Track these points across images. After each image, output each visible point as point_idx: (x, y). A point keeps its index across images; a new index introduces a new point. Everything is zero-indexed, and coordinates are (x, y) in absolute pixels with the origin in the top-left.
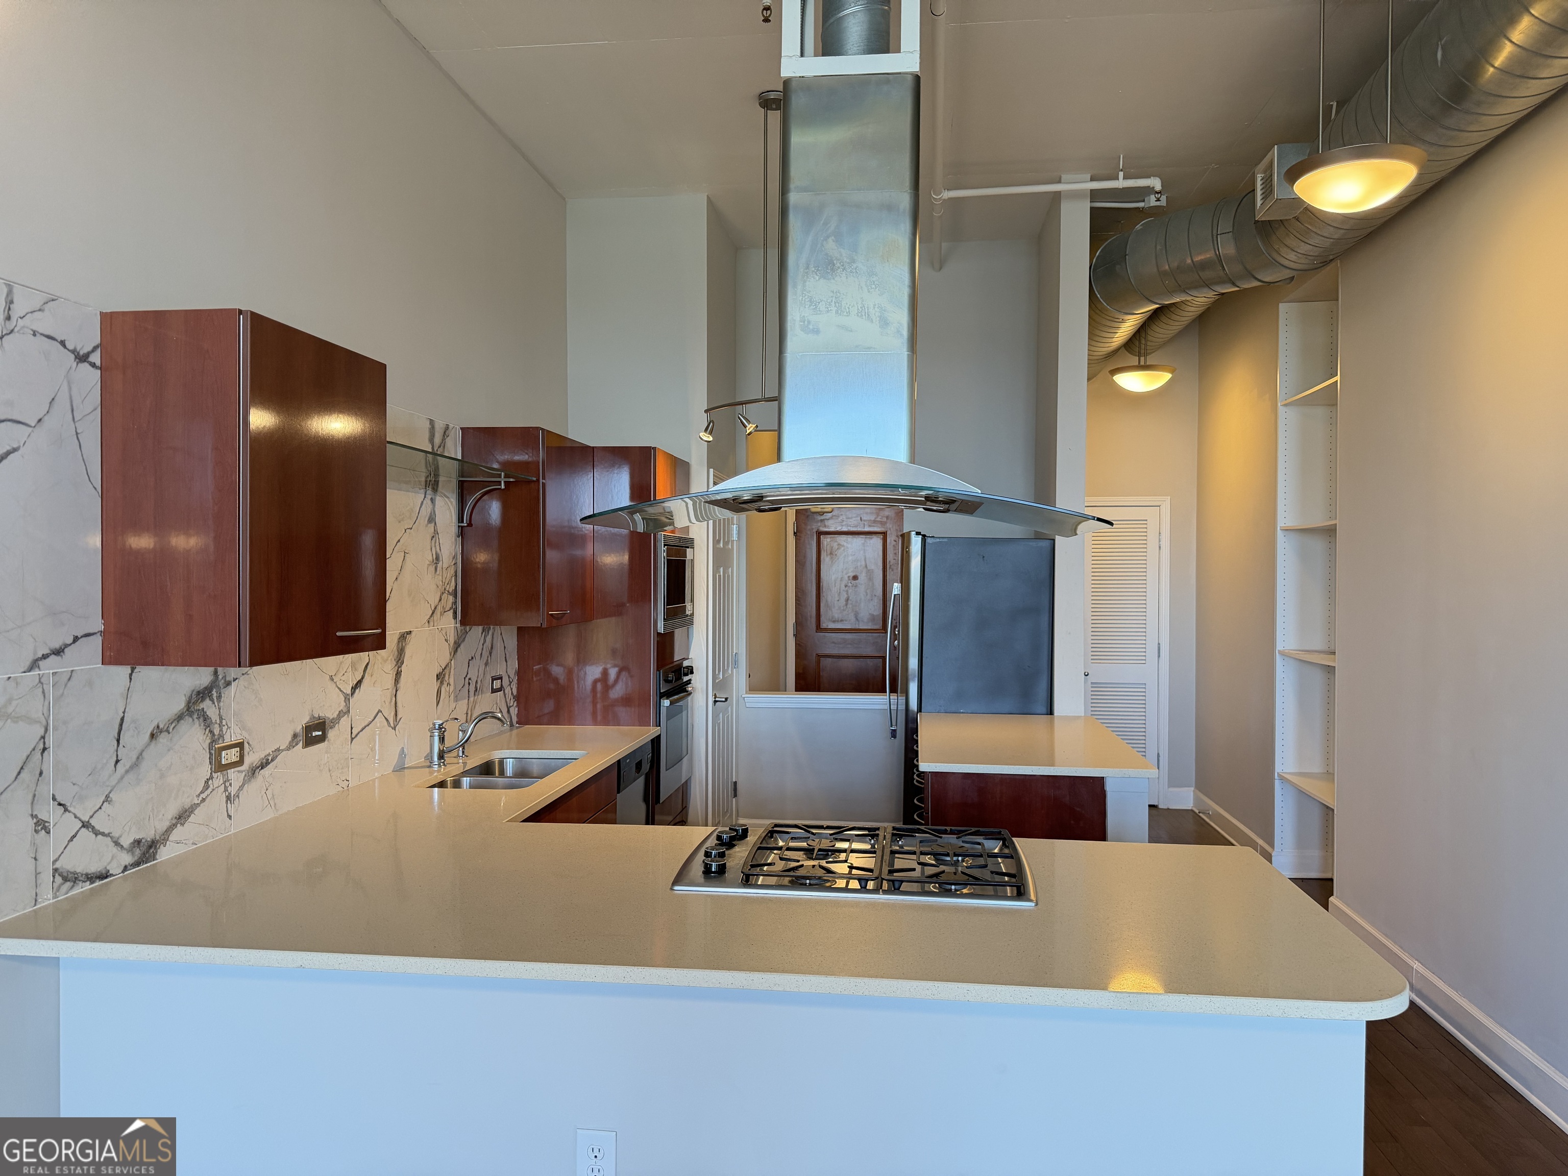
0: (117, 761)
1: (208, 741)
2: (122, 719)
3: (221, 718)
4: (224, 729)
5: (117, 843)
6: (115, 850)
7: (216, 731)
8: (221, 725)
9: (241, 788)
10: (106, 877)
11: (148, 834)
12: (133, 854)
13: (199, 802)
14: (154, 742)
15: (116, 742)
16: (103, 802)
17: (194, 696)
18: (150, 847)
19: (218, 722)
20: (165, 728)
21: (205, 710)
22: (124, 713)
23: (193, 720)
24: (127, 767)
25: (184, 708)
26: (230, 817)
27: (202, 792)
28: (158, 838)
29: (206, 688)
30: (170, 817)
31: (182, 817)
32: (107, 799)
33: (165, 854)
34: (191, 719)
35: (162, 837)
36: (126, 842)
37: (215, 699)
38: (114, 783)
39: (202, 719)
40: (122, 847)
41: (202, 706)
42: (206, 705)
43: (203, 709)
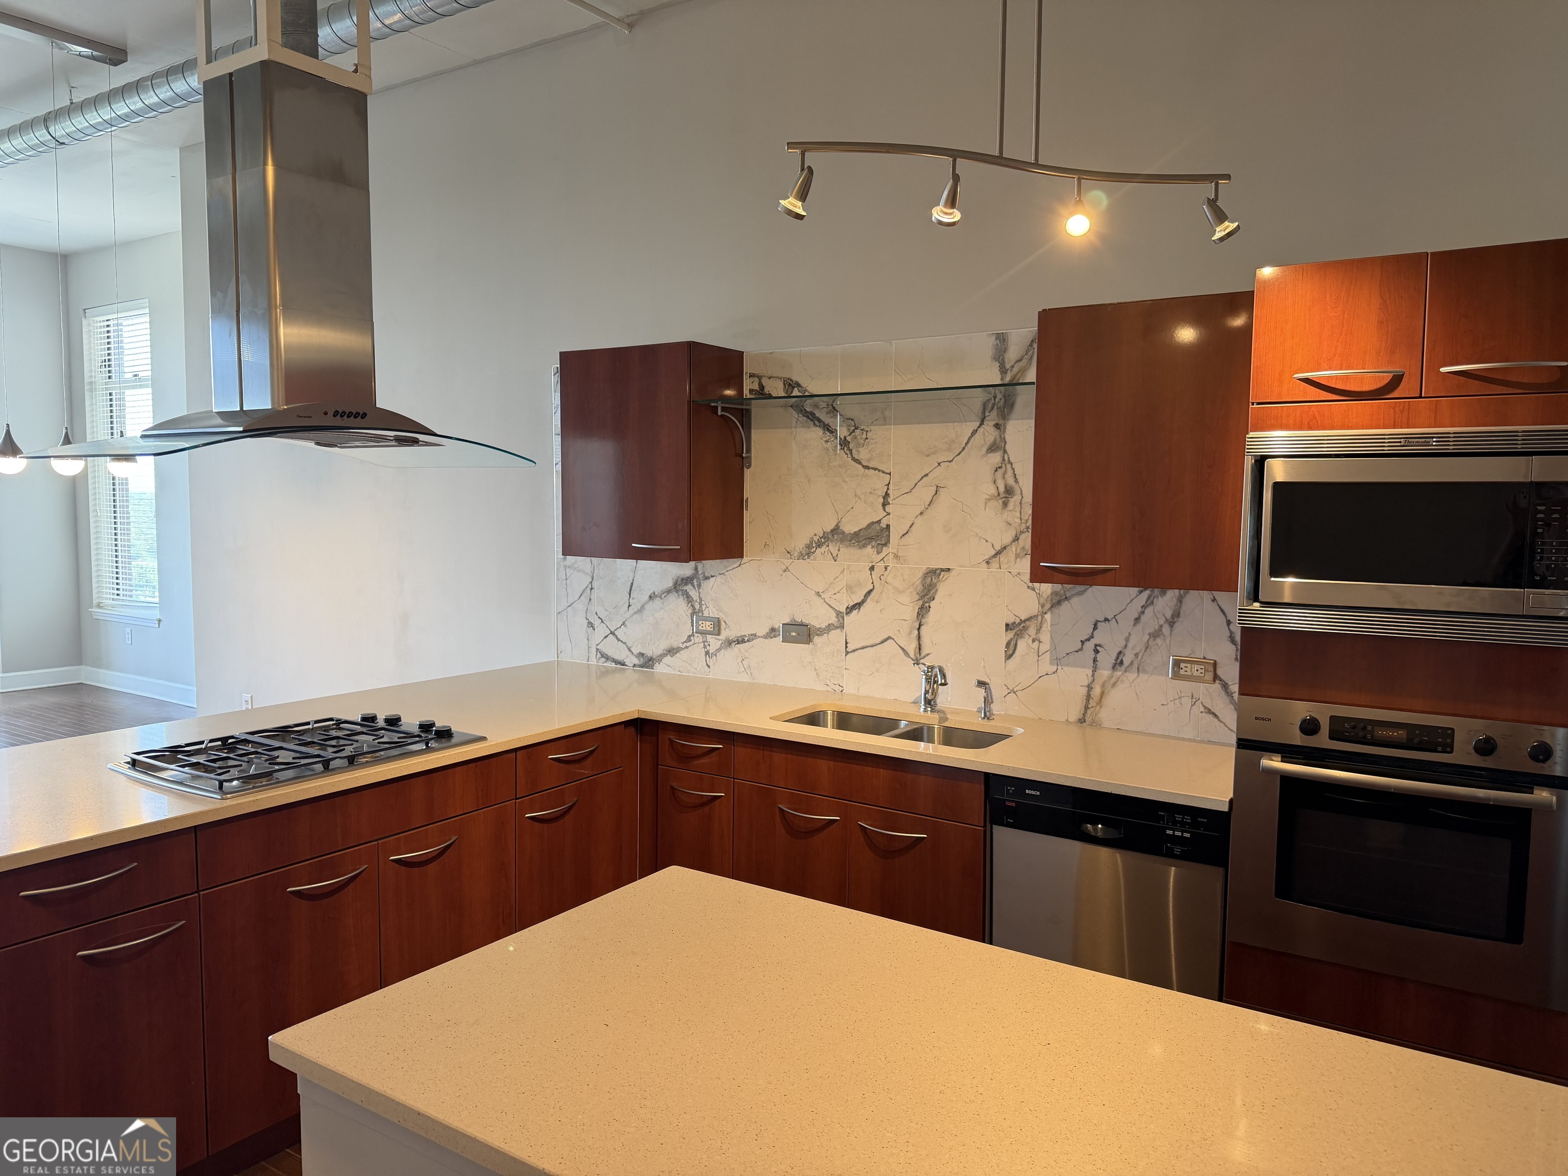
0: (629, 606)
1: (690, 611)
2: (632, 584)
3: (701, 599)
4: (704, 607)
5: (629, 650)
6: (628, 653)
7: (697, 606)
8: (700, 603)
9: (719, 650)
10: (624, 665)
11: (649, 653)
12: (639, 659)
13: (683, 647)
14: (651, 601)
15: (628, 596)
16: (622, 625)
17: (679, 581)
18: (650, 661)
19: (698, 601)
20: (659, 595)
21: (688, 591)
22: (633, 580)
23: (679, 595)
24: (635, 610)
25: (671, 587)
26: (709, 667)
27: (685, 642)
28: (654, 657)
29: (688, 578)
30: (663, 648)
31: (672, 651)
32: (624, 623)
33: (659, 668)
34: (677, 595)
35: (657, 658)
36: (636, 651)
37: (696, 586)
38: (628, 617)
39: (685, 596)
40: (632, 653)
41: (685, 588)
42: (689, 588)
43: (686, 590)
